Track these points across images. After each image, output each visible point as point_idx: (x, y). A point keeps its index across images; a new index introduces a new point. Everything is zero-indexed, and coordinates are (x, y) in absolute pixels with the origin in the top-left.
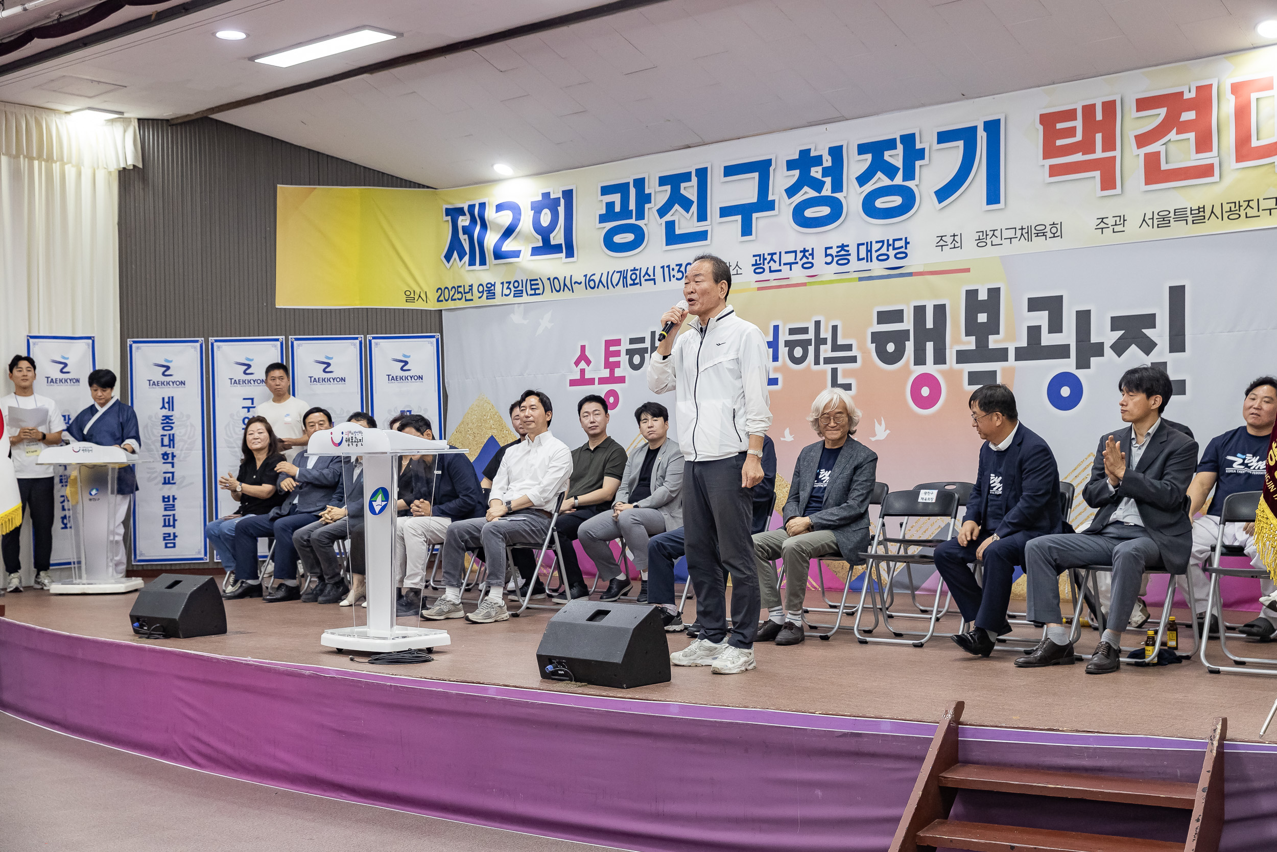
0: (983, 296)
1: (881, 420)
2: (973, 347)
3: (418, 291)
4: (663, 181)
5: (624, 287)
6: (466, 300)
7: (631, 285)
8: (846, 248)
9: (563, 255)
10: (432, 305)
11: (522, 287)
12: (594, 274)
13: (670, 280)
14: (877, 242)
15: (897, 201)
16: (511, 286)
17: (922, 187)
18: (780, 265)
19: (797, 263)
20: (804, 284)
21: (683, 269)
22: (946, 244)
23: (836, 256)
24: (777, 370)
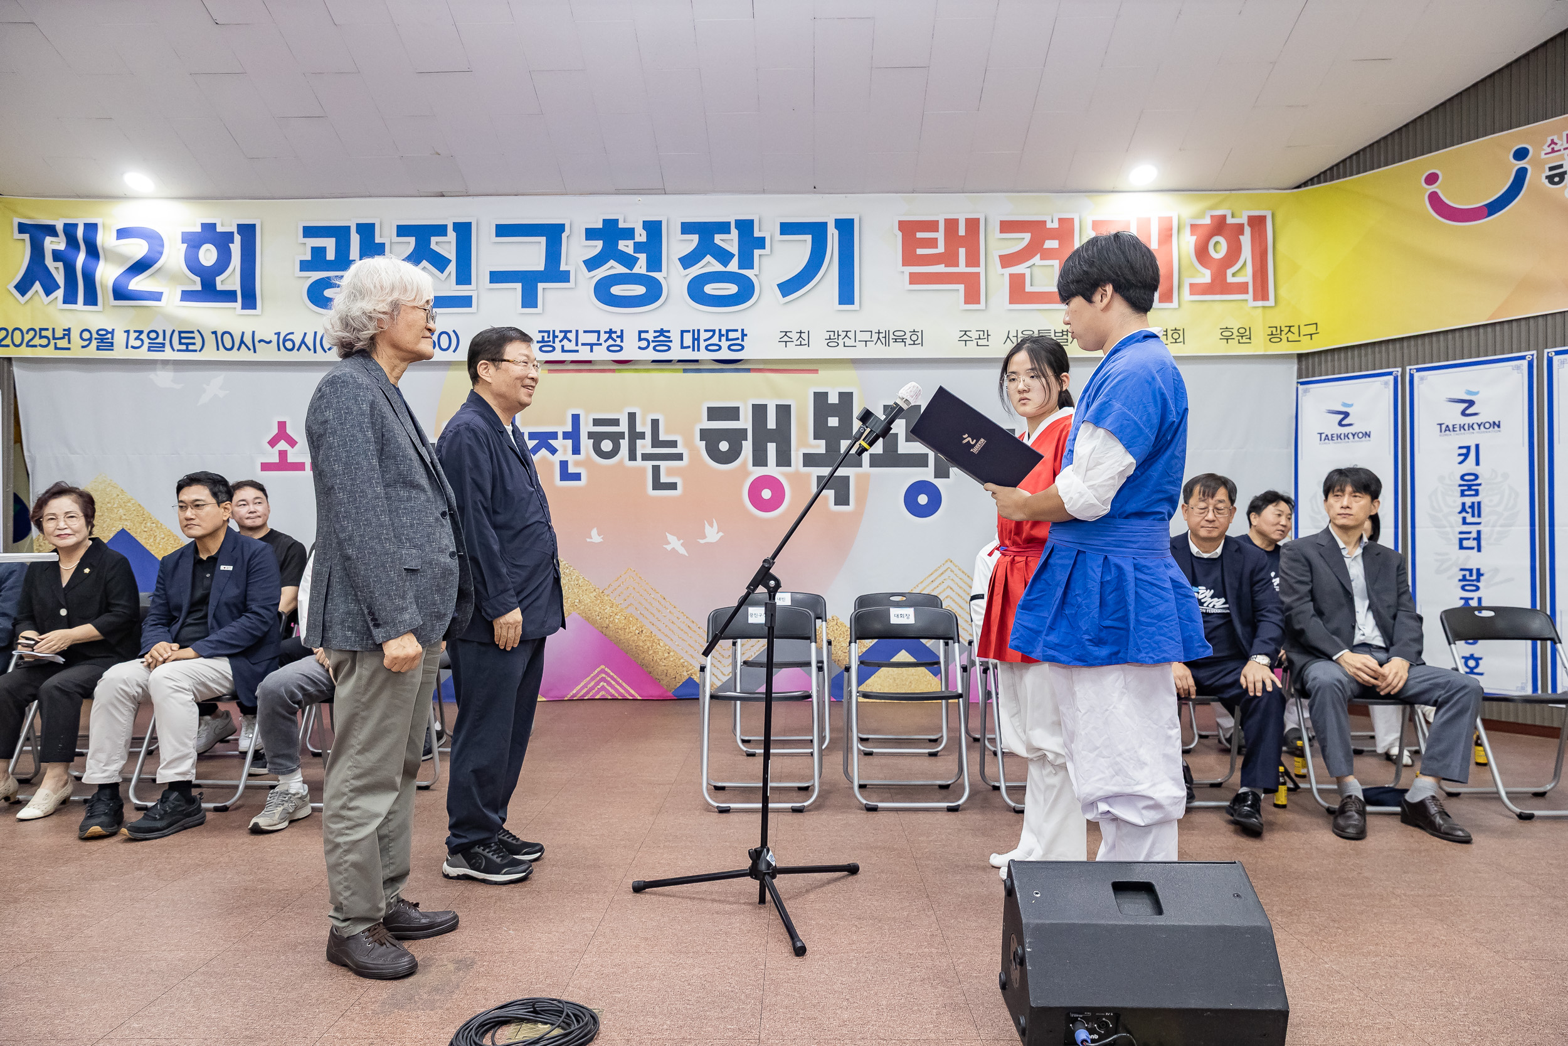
0: (833, 399)
2: (823, 451)
4: (404, 231)
8: (666, 334)
9: (239, 305)
11: (164, 339)
12: (293, 333)
14: (706, 331)
15: (732, 289)
16: (144, 336)
17: (763, 278)
18: (577, 345)
19: (601, 344)
22: (790, 340)
23: (653, 341)
24: (577, 464)
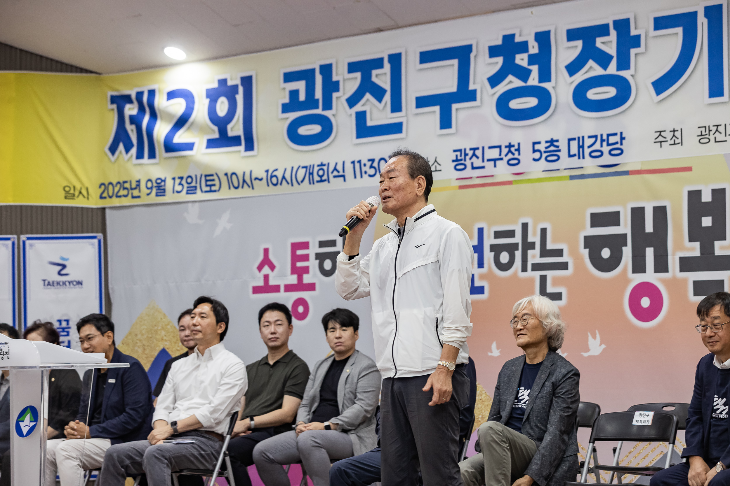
0: (707, 197)
1: (596, 334)
2: (697, 253)
3: (78, 186)
4: (353, 67)
5: (310, 183)
6: (133, 197)
7: (318, 182)
8: (556, 144)
9: (242, 148)
10: (94, 203)
11: (196, 183)
12: (276, 170)
13: (362, 177)
14: (590, 137)
15: (610, 92)
16: (184, 182)
17: (639, 77)
18: (483, 161)
19: (502, 159)
20: (510, 183)
21: (375, 164)
22: (664, 140)
23: (545, 152)
24: (482, 277)
